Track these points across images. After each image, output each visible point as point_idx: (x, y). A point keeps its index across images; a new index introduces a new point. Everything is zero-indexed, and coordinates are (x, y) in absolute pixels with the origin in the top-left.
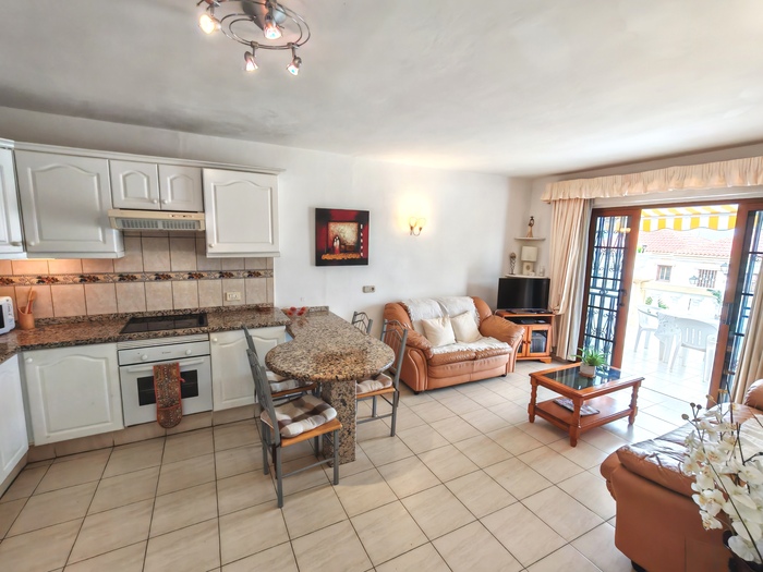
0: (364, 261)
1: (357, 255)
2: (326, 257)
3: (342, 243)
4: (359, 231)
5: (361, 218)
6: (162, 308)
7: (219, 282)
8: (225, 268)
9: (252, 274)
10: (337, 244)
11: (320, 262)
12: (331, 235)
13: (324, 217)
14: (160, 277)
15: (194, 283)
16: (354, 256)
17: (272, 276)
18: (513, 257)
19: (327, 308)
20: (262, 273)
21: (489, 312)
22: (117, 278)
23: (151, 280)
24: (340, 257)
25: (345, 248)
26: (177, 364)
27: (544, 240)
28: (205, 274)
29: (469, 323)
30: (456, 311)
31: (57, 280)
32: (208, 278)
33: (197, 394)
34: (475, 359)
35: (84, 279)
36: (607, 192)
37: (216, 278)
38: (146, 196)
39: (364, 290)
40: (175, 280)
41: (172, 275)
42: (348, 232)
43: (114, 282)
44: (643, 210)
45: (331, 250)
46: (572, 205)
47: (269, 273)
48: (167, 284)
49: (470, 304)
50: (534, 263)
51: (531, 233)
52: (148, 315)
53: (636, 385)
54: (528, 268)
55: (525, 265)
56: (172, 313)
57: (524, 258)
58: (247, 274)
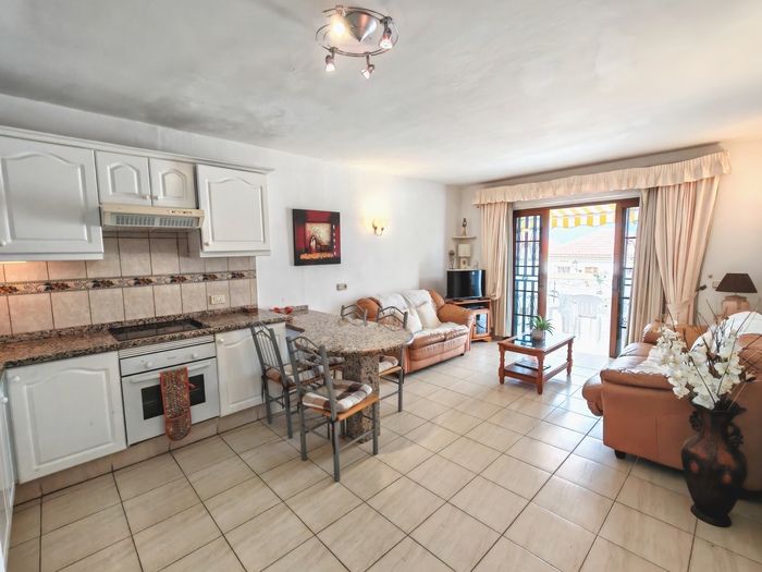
0: (337, 260)
1: (330, 254)
2: (304, 257)
3: (318, 243)
4: (332, 231)
5: (333, 219)
6: (143, 316)
7: (202, 285)
8: (209, 270)
9: (237, 276)
10: (313, 244)
11: (298, 262)
12: (308, 235)
13: (300, 218)
14: (139, 282)
15: (176, 287)
16: (329, 255)
17: (255, 277)
18: (451, 254)
19: (306, 307)
20: (245, 274)
21: (442, 302)
22: (91, 284)
23: (130, 286)
24: (316, 256)
25: (322, 248)
26: (185, 369)
27: (475, 238)
28: (188, 277)
29: (430, 311)
30: (418, 303)
31: (16, 290)
32: (190, 282)
33: (204, 401)
34: (445, 340)
35: (51, 287)
36: (525, 196)
37: (199, 281)
38: (137, 191)
39: (338, 288)
40: (157, 284)
41: (153, 279)
42: (321, 232)
43: (87, 289)
44: (551, 211)
45: (308, 250)
46: (498, 207)
47: (252, 274)
48: (148, 289)
49: (426, 295)
50: (468, 258)
51: (465, 233)
52: (127, 325)
53: (570, 342)
54: (464, 263)
55: (462, 260)
56: (155, 321)
57: (461, 255)
58: (230, 276)
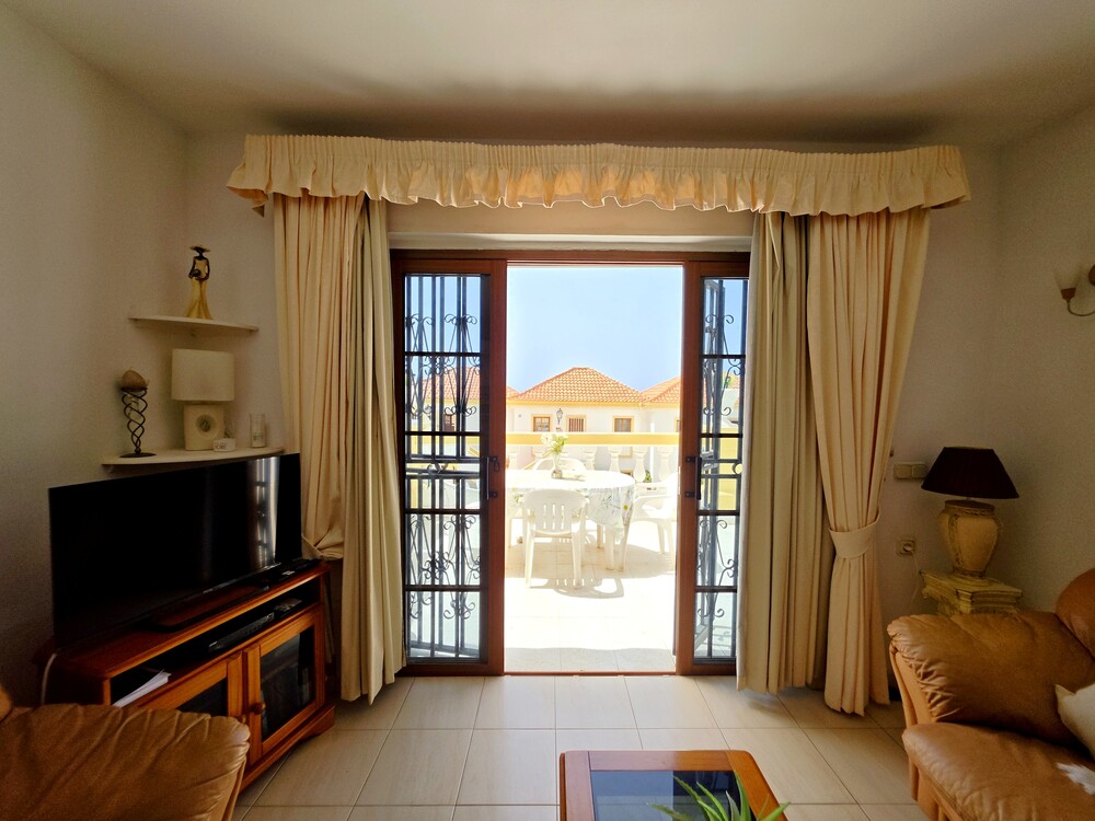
18: (130, 389)
27: (252, 332)
54: (205, 425)
55: (192, 417)
57: (185, 392)
